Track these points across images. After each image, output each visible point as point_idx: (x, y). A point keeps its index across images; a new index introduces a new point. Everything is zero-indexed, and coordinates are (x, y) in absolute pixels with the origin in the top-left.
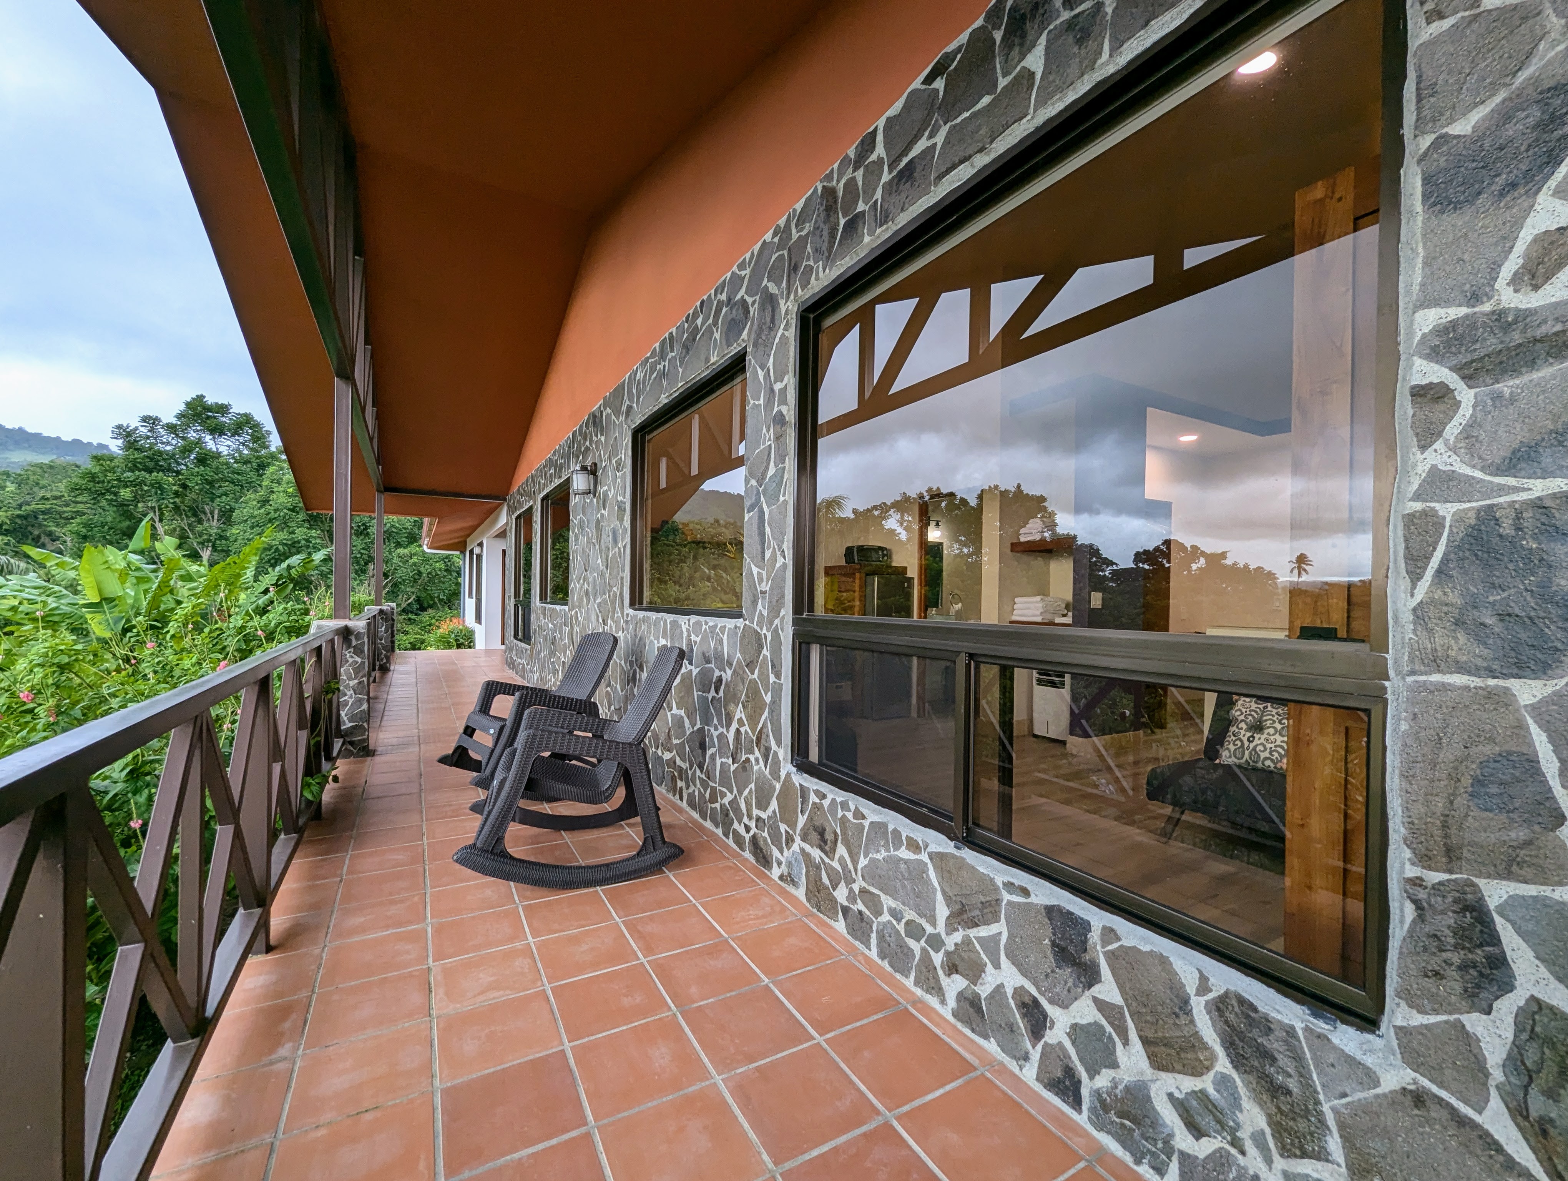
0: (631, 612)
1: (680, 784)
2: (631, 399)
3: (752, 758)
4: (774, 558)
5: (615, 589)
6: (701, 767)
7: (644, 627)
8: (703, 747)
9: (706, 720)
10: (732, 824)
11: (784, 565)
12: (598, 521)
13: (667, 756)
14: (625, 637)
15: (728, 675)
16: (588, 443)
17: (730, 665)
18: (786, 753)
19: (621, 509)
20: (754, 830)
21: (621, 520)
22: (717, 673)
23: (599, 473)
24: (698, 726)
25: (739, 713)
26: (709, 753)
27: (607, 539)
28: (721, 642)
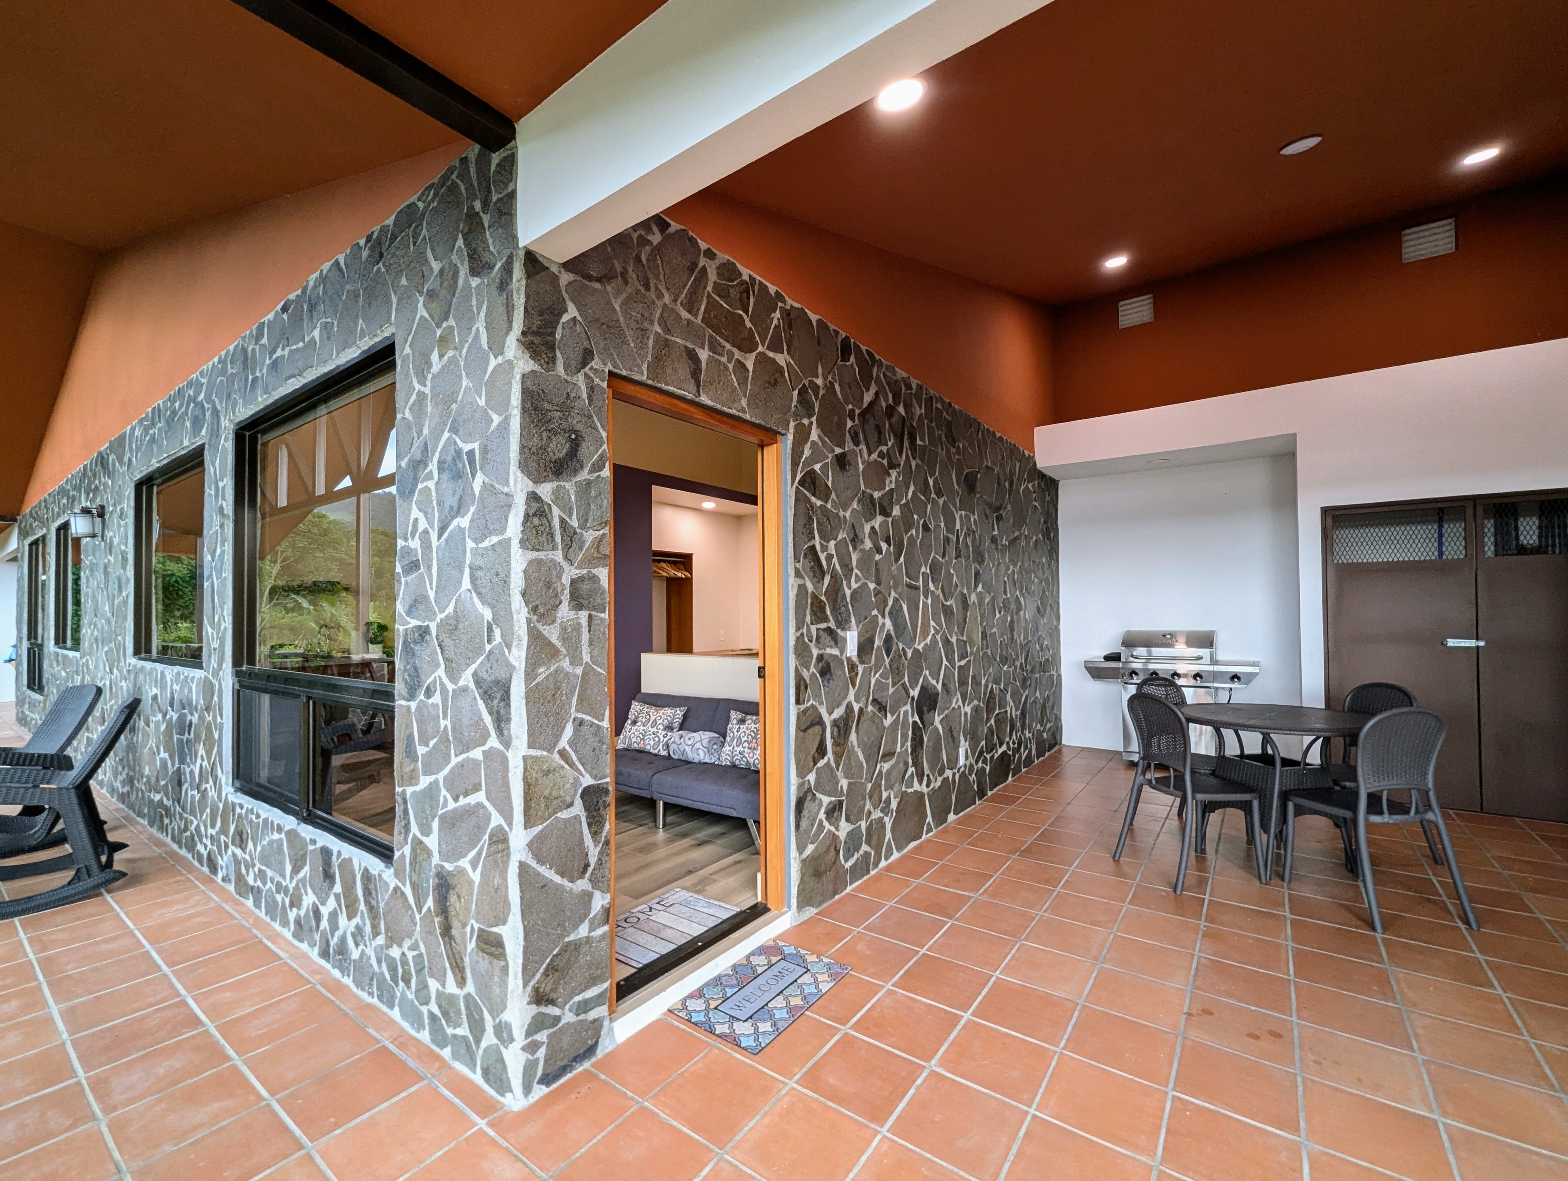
0: (133, 661)
1: (166, 821)
2: (131, 454)
3: (208, 786)
4: (219, 622)
5: (120, 638)
6: (179, 802)
7: (141, 677)
8: (180, 784)
9: (182, 761)
10: (196, 845)
11: (225, 628)
12: (106, 567)
13: (157, 797)
14: (128, 686)
15: (195, 719)
16: (97, 482)
17: (196, 709)
18: (227, 778)
19: (125, 560)
20: (209, 846)
21: (124, 567)
22: (189, 717)
23: (107, 517)
24: (177, 766)
25: (201, 751)
26: (184, 788)
27: (113, 586)
28: (190, 690)
